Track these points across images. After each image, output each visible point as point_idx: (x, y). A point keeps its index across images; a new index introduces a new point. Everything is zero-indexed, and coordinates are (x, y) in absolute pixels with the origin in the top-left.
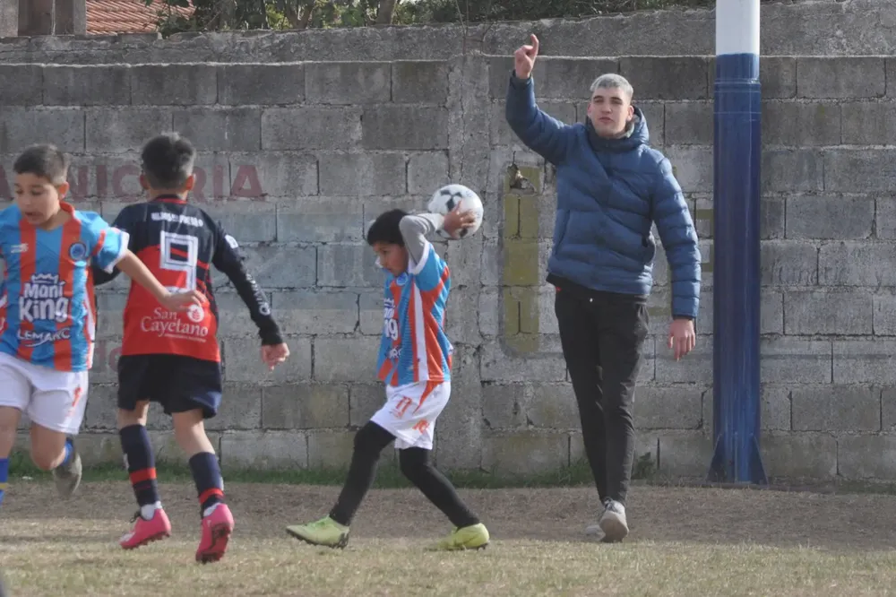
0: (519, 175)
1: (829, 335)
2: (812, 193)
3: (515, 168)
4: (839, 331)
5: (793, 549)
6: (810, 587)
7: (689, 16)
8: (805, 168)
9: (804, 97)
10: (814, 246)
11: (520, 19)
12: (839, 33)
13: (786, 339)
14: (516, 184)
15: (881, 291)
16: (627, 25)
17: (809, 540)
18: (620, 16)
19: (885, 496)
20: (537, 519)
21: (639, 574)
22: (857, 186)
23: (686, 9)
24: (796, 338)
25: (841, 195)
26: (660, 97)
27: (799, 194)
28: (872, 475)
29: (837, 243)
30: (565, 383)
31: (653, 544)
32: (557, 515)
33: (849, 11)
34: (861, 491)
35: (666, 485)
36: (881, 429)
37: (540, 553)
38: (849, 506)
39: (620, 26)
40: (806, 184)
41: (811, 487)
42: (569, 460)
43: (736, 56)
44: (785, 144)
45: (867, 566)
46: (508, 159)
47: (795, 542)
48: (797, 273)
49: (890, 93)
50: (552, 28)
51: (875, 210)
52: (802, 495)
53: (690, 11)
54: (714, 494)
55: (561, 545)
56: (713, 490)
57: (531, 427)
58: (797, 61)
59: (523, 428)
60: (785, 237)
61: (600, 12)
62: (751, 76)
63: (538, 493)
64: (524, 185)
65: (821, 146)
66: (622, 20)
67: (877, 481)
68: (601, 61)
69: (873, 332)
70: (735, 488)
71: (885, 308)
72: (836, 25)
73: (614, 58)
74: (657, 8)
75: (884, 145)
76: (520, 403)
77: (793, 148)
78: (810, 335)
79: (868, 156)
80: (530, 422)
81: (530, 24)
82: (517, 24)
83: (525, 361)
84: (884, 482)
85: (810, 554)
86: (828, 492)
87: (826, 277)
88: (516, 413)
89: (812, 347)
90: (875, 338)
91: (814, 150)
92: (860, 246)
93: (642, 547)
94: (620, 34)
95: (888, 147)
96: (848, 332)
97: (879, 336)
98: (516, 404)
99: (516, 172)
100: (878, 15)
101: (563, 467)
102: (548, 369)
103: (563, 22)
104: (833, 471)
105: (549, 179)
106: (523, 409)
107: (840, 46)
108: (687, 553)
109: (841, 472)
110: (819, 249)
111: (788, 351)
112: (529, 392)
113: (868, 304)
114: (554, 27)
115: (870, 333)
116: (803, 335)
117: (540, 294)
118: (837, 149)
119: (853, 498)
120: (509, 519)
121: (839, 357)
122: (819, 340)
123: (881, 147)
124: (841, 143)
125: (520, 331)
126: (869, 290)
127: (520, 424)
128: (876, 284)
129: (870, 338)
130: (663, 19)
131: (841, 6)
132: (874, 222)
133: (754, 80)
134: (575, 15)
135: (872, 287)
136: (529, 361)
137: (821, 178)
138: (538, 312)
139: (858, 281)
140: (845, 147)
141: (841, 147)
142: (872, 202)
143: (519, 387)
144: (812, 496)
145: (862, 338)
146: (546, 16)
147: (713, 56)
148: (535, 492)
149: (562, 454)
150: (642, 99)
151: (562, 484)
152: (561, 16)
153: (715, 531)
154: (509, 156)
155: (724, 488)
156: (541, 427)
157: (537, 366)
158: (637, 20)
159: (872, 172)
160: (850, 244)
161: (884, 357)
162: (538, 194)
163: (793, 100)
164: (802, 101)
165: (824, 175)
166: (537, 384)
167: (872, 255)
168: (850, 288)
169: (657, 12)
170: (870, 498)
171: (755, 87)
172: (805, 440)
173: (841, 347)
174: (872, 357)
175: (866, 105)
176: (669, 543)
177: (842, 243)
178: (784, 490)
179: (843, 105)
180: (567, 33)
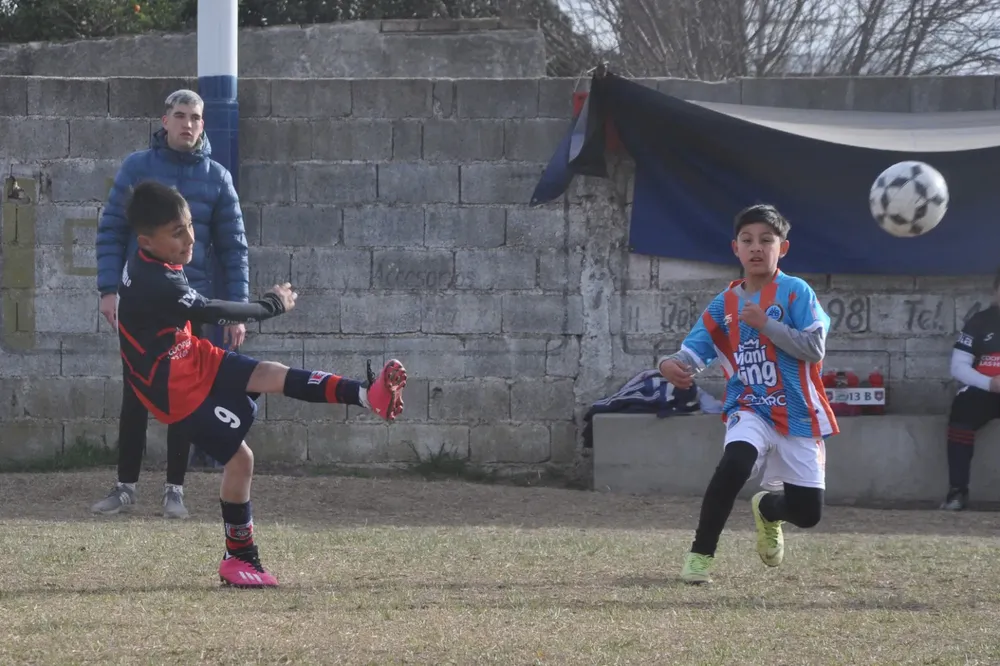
0: (16, 186)
1: (302, 333)
2: (286, 204)
3: (12, 180)
4: (310, 330)
5: (271, 527)
6: (290, 560)
7: (166, 41)
8: (280, 180)
9: (278, 116)
10: (288, 253)
11: (10, 41)
12: (303, 57)
13: (261, 338)
14: (14, 195)
15: (348, 293)
16: (110, 48)
17: (284, 518)
18: (103, 40)
19: (352, 478)
20: (34, 501)
21: (135, 550)
22: (326, 198)
23: (162, 35)
24: (270, 336)
25: (312, 206)
26: (146, 115)
27: (273, 205)
28: (339, 459)
29: (308, 250)
30: (60, 377)
31: (143, 523)
32: (54, 498)
33: (312, 37)
34: (328, 474)
35: (154, 470)
36: (347, 418)
37: (41, 532)
38: (320, 488)
39: (104, 49)
40: (280, 196)
41: (285, 471)
42: (63, 447)
43: (216, 78)
44: (262, 159)
45: (340, 541)
46: (6, 172)
47: (272, 520)
48: (272, 277)
49: (355, 113)
50: (40, 50)
51: (343, 219)
52: (276, 478)
53: (168, 36)
54: (197, 478)
55: (59, 524)
56: (196, 474)
57: (28, 417)
58: (271, 83)
59: (20, 418)
60: (261, 244)
61: (83, 36)
62: (230, 96)
63: (36, 478)
64: (21, 195)
65: (293, 160)
66: (104, 44)
67: (343, 465)
68: (91, 82)
69: (341, 331)
70: (216, 472)
71: (351, 308)
72: (301, 50)
73: (103, 78)
74: (137, 33)
75: (351, 160)
76: (18, 396)
77: (268, 162)
78: (284, 334)
79: (337, 171)
80: (27, 413)
81: (19, 46)
82: (7, 47)
83: (22, 357)
84: (349, 466)
85: (285, 532)
86: (300, 476)
87: (298, 281)
88: (14, 405)
89: (286, 345)
90: (342, 336)
91: (288, 164)
92: (329, 252)
93: (133, 526)
94: (103, 56)
95: (354, 162)
96: (318, 331)
97: (345, 334)
98: (14, 397)
99: (13, 184)
100: (339, 41)
101: (58, 453)
102: (44, 364)
103: (50, 45)
104: (304, 456)
105: (44, 189)
106: (20, 400)
107: (304, 69)
108: (175, 531)
109: (311, 456)
110: (291, 256)
111: (263, 348)
112: (26, 385)
113: (335, 306)
114: (42, 49)
115: (338, 331)
116: (276, 333)
117: (35, 296)
118: (308, 164)
119: (322, 481)
120: (10, 501)
121: (310, 353)
122: (292, 338)
123: (348, 162)
124: (312, 158)
125: (17, 329)
126: (337, 292)
127: (17, 415)
128: (344, 287)
129: (337, 336)
130: (143, 43)
131: (304, 33)
132: (341, 230)
133: (233, 100)
134: (60, 38)
135: (340, 290)
136: (26, 357)
137: (294, 190)
138: (34, 312)
139: (326, 285)
140: (315, 162)
141: (311, 161)
142: (340, 213)
143: (17, 381)
144: (286, 479)
145: (329, 336)
146: (33, 40)
147: (194, 78)
148: (33, 476)
149: (56, 440)
150: (130, 117)
151: (58, 468)
152: (47, 39)
153: (198, 511)
154: (8, 168)
155: (205, 472)
156: (38, 418)
157: (34, 361)
158: (119, 43)
159: (339, 185)
160: (320, 251)
161: (351, 353)
162: (34, 204)
163: (268, 119)
164: (276, 119)
165: (296, 188)
166: (33, 379)
167: (340, 261)
168: (321, 291)
169: (137, 37)
170: (338, 480)
171: (233, 107)
172: (278, 428)
173: (311, 344)
174: (339, 353)
175: (334, 123)
176: (157, 522)
177: (313, 250)
178: (261, 474)
179: (313, 124)
180: (55, 55)
